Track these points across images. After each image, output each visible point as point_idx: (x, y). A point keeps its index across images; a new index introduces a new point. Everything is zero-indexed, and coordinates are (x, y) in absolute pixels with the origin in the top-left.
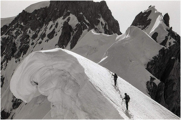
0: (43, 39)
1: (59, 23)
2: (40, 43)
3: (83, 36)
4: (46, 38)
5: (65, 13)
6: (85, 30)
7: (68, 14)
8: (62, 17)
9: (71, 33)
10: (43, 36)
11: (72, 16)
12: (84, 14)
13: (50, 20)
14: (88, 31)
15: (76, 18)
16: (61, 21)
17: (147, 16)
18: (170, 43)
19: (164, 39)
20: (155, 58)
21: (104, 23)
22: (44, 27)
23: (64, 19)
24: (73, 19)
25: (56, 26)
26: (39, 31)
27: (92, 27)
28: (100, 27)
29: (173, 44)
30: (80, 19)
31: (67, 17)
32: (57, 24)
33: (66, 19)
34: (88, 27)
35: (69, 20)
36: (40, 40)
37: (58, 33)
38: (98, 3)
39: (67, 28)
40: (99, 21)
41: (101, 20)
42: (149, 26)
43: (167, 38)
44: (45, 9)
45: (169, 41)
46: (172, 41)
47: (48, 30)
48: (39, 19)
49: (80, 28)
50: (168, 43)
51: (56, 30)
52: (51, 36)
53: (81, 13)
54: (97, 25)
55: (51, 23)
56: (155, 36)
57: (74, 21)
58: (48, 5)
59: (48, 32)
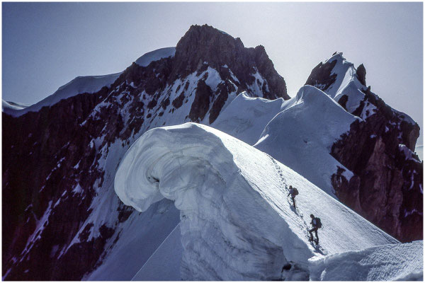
0: (165, 108)
1: (191, 83)
2: (161, 114)
3: (229, 103)
4: (170, 107)
5: (200, 66)
6: (232, 93)
7: (205, 68)
8: (196, 73)
9: (211, 98)
10: (166, 103)
11: (210, 71)
12: (229, 66)
13: (177, 77)
14: (238, 94)
15: (217, 74)
16: (193, 79)
17: (331, 69)
18: (368, 112)
19: (358, 106)
20: (344, 136)
21: (262, 81)
22: (167, 89)
23: (198, 75)
24: (214, 75)
25: (186, 87)
26: (159, 96)
27: (243, 87)
28: (256, 87)
29: (372, 113)
30: (224, 75)
31: (204, 73)
32: (188, 84)
33: (201, 76)
34: (237, 88)
35: (206, 76)
36: (161, 109)
37: (189, 98)
38: (252, 49)
39: (203, 90)
40: (253, 79)
41: (258, 76)
42: (333, 85)
43: (362, 104)
44: (169, 59)
45: (366, 108)
46: (371, 108)
47: (173, 93)
48: (160, 76)
49: (225, 90)
50: (364, 112)
51: (187, 94)
52: (179, 103)
53: (226, 66)
54: (251, 84)
55: (178, 82)
56: (343, 100)
57: (213, 78)
58: (173, 54)
59: (174, 96)
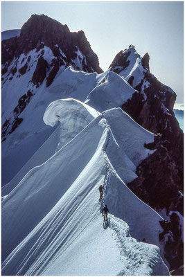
0: (14, 75)
1: (32, 57)
2: (11, 79)
3: (61, 73)
4: (18, 73)
5: (38, 45)
6: (62, 67)
7: (42, 46)
8: (36, 49)
9: (47, 69)
10: (14, 71)
11: (46, 49)
12: (59, 46)
13: (21, 52)
14: (66, 67)
15: (51, 51)
16: (33, 54)
18: (145, 86)
19: (140, 82)
20: (129, 100)
21: (82, 57)
22: (14, 60)
23: (37, 51)
24: (49, 52)
25: (29, 60)
26: (9, 65)
27: (69, 62)
28: (78, 62)
29: (148, 87)
30: (56, 53)
31: (41, 50)
32: (30, 57)
33: (39, 52)
34: (65, 63)
35: (43, 53)
36: (11, 75)
37: (31, 68)
38: (75, 33)
39: (42, 63)
40: (76, 55)
41: (79, 53)
43: (142, 81)
44: (16, 38)
45: (144, 84)
46: (147, 84)
47: (19, 64)
48: (9, 51)
49: (57, 64)
50: (143, 86)
51: (29, 65)
52: (23, 71)
53: (57, 46)
54: (74, 59)
55: (22, 56)
56: (131, 80)
57: (48, 54)
58: (19, 35)
59: (20, 66)
